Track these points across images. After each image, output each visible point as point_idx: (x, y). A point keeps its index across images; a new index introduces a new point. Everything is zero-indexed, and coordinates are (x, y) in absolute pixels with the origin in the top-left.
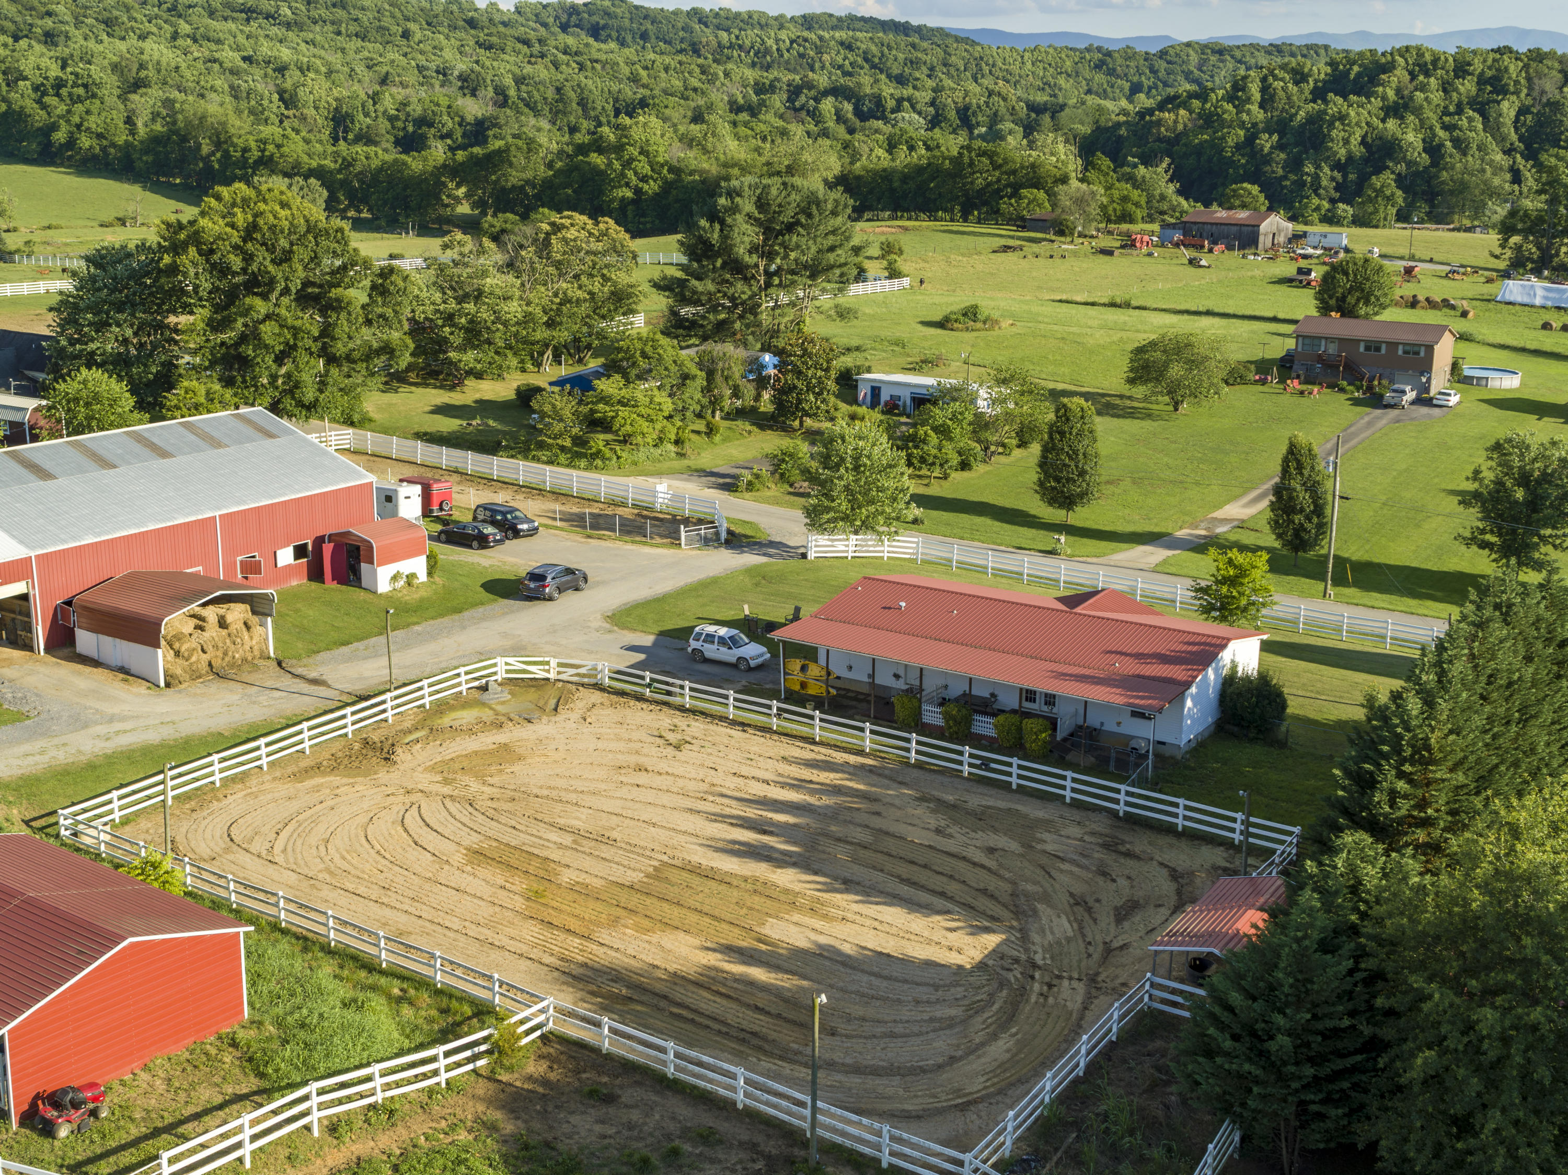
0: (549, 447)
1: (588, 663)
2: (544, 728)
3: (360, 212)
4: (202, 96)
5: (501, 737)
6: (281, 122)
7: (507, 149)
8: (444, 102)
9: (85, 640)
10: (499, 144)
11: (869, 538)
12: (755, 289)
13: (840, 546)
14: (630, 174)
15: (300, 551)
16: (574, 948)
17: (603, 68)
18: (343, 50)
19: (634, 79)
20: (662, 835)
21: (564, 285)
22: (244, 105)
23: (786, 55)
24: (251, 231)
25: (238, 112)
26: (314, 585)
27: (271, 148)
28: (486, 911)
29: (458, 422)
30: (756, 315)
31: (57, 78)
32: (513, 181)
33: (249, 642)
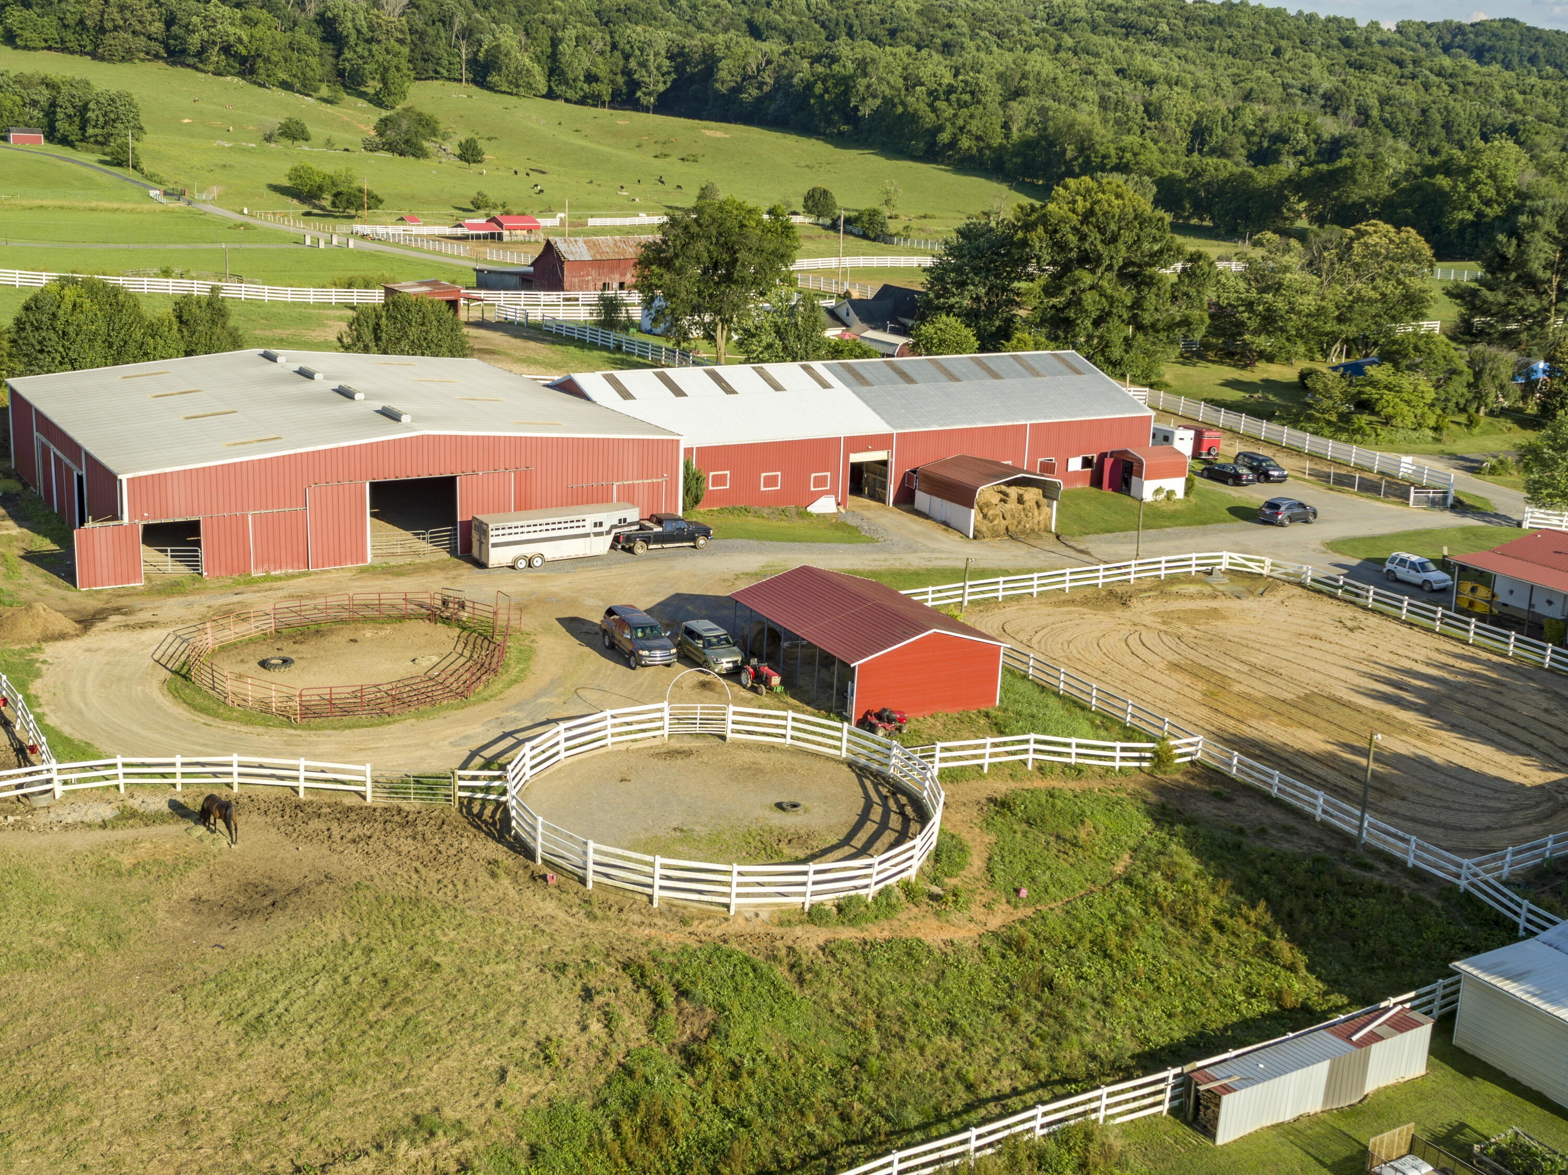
0: (1317, 420)
1: (1291, 567)
2: (1249, 603)
3: (1202, 219)
4: (1074, 105)
5: (1213, 604)
6: (1143, 132)
7: (1353, 167)
8: (1303, 119)
9: (922, 499)
10: (1346, 161)
12: (1545, 303)
13: (1556, 518)
14: (1473, 196)
15: (1087, 463)
16: (1230, 726)
17: (1476, 91)
18: (1213, 66)
19: (1508, 104)
20: (1319, 677)
21: (1359, 285)
22: (1111, 115)
25: (1105, 121)
26: (1094, 490)
28: (1171, 696)
29: (1242, 394)
30: (1542, 327)
31: (949, 85)
32: (1354, 198)
33: (1038, 517)
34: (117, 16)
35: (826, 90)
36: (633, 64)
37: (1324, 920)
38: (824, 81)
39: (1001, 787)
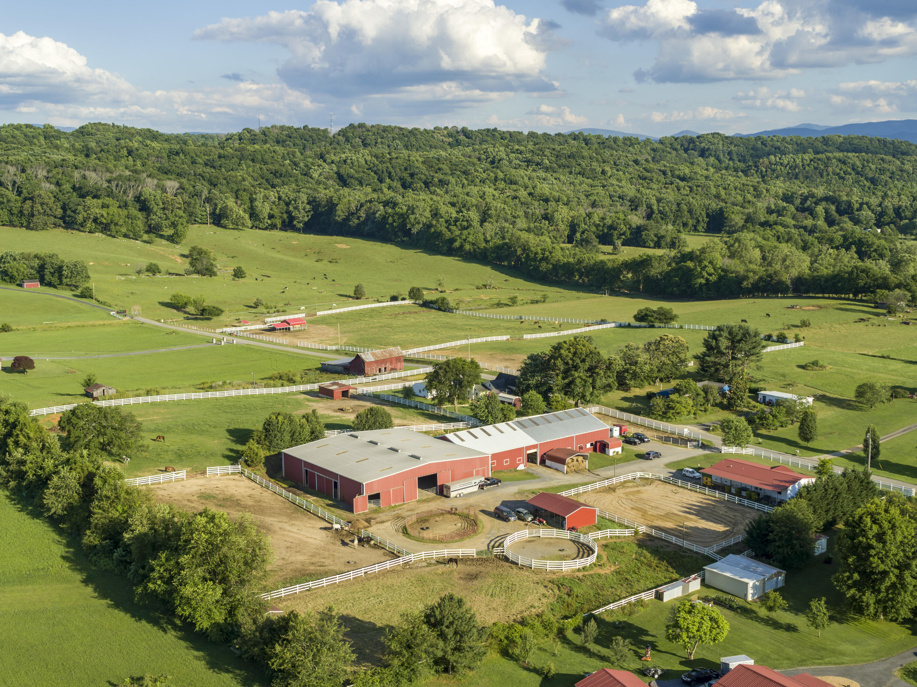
0: (655, 414)
1: (658, 475)
2: (647, 488)
5: (638, 489)
6: (549, 233)
8: (622, 216)
9: (548, 462)
11: (739, 448)
13: (731, 450)
14: (704, 272)
15: (592, 445)
16: (650, 523)
17: (702, 189)
18: (573, 184)
19: (717, 196)
20: (669, 508)
23: (807, 168)
24: (575, 354)
26: (595, 452)
27: (547, 253)
28: (635, 516)
29: (628, 403)
31: (456, 217)
32: (652, 273)
33: (583, 465)
34: (40, 208)
35: (394, 221)
36: (291, 208)
37: (678, 563)
38: (393, 217)
39: (604, 542)
